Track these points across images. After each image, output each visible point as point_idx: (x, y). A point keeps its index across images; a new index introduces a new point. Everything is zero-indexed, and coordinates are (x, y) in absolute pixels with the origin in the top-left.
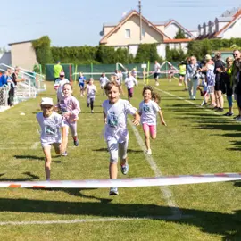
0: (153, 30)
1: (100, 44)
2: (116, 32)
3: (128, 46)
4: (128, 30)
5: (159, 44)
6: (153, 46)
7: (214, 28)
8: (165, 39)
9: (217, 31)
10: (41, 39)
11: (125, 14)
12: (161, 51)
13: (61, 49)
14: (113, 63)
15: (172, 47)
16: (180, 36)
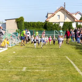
0: (70, 16)
3: (59, 23)
4: (59, 16)
5: (73, 22)
6: (70, 23)
10: (20, 18)
11: (57, 8)
13: (28, 23)
15: (79, 24)
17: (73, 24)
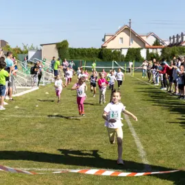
0: (138, 39)
1: (102, 47)
2: (113, 39)
3: (121, 49)
4: (122, 38)
5: (142, 48)
6: (138, 50)
7: (180, 39)
8: (147, 45)
9: (182, 42)
10: (62, 43)
11: (120, 27)
12: (143, 54)
13: (75, 49)
14: (110, 60)
15: (151, 51)
16: (157, 43)
17: (141, 51)
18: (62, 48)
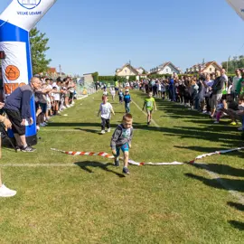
1: (116, 75)
3: (126, 76)
4: (126, 70)
6: (135, 77)
8: (139, 74)
9: (157, 71)
10: (95, 73)
12: (138, 78)
15: (141, 77)
16: (144, 73)
18: (95, 76)
